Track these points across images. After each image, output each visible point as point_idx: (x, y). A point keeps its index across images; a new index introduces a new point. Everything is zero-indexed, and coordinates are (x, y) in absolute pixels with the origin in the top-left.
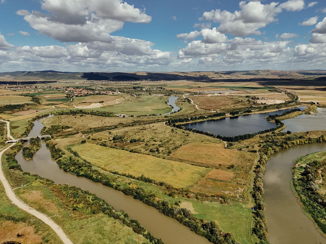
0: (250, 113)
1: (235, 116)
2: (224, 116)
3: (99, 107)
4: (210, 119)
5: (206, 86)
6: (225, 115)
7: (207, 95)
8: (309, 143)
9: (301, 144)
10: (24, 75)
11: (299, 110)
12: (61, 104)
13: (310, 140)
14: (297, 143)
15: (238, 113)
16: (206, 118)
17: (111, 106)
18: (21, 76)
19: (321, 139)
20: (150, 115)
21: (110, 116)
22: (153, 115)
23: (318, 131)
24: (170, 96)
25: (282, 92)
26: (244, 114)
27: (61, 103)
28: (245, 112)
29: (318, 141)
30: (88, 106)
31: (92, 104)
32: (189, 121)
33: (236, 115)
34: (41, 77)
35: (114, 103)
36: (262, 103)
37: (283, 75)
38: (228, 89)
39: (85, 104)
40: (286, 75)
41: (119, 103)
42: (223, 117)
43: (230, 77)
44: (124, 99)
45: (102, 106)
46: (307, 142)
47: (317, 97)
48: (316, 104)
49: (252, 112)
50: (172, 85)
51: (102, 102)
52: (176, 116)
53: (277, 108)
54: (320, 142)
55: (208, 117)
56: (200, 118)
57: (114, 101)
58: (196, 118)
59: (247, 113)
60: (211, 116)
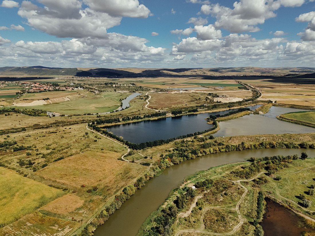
0: (194, 113)
1: (176, 116)
2: (164, 116)
3: (42, 104)
4: (147, 119)
5: (182, 83)
6: (166, 115)
7: (171, 92)
8: (226, 151)
9: (215, 153)
10: (11, 71)
11: (248, 109)
12: (3, 101)
13: (227, 148)
14: (210, 152)
15: (182, 113)
16: (142, 118)
17: (56, 103)
18: (8, 71)
19: (241, 146)
20: (85, 115)
21: (39, 116)
22: (88, 114)
23: (243, 136)
24: (135, 92)
25: (249, 90)
26: (188, 114)
27: (4, 99)
28: (190, 111)
29: (237, 149)
30: (29, 103)
31: (34, 102)
32: (120, 122)
33: (178, 115)
34: (26, 73)
35: (62, 100)
36: (217, 101)
37: (265, 72)
38: (200, 86)
39: (25, 101)
40: (269, 72)
41: (70, 100)
42: (162, 117)
43: (214, 74)
44: (78, 96)
45: (46, 103)
46: (224, 150)
47: (280, 95)
48: (273, 103)
49: (198, 111)
50: (149, 81)
51: (48, 99)
52: (111, 116)
53: (229, 107)
54: (239, 150)
55: (144, 117)
56: (134, 118)
57: (63, 98)
58: (129, 119)
59: (192, 113)
60: (148, 116)
